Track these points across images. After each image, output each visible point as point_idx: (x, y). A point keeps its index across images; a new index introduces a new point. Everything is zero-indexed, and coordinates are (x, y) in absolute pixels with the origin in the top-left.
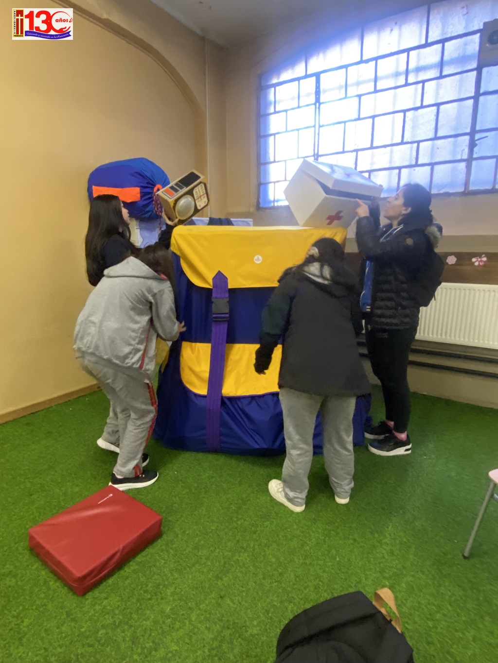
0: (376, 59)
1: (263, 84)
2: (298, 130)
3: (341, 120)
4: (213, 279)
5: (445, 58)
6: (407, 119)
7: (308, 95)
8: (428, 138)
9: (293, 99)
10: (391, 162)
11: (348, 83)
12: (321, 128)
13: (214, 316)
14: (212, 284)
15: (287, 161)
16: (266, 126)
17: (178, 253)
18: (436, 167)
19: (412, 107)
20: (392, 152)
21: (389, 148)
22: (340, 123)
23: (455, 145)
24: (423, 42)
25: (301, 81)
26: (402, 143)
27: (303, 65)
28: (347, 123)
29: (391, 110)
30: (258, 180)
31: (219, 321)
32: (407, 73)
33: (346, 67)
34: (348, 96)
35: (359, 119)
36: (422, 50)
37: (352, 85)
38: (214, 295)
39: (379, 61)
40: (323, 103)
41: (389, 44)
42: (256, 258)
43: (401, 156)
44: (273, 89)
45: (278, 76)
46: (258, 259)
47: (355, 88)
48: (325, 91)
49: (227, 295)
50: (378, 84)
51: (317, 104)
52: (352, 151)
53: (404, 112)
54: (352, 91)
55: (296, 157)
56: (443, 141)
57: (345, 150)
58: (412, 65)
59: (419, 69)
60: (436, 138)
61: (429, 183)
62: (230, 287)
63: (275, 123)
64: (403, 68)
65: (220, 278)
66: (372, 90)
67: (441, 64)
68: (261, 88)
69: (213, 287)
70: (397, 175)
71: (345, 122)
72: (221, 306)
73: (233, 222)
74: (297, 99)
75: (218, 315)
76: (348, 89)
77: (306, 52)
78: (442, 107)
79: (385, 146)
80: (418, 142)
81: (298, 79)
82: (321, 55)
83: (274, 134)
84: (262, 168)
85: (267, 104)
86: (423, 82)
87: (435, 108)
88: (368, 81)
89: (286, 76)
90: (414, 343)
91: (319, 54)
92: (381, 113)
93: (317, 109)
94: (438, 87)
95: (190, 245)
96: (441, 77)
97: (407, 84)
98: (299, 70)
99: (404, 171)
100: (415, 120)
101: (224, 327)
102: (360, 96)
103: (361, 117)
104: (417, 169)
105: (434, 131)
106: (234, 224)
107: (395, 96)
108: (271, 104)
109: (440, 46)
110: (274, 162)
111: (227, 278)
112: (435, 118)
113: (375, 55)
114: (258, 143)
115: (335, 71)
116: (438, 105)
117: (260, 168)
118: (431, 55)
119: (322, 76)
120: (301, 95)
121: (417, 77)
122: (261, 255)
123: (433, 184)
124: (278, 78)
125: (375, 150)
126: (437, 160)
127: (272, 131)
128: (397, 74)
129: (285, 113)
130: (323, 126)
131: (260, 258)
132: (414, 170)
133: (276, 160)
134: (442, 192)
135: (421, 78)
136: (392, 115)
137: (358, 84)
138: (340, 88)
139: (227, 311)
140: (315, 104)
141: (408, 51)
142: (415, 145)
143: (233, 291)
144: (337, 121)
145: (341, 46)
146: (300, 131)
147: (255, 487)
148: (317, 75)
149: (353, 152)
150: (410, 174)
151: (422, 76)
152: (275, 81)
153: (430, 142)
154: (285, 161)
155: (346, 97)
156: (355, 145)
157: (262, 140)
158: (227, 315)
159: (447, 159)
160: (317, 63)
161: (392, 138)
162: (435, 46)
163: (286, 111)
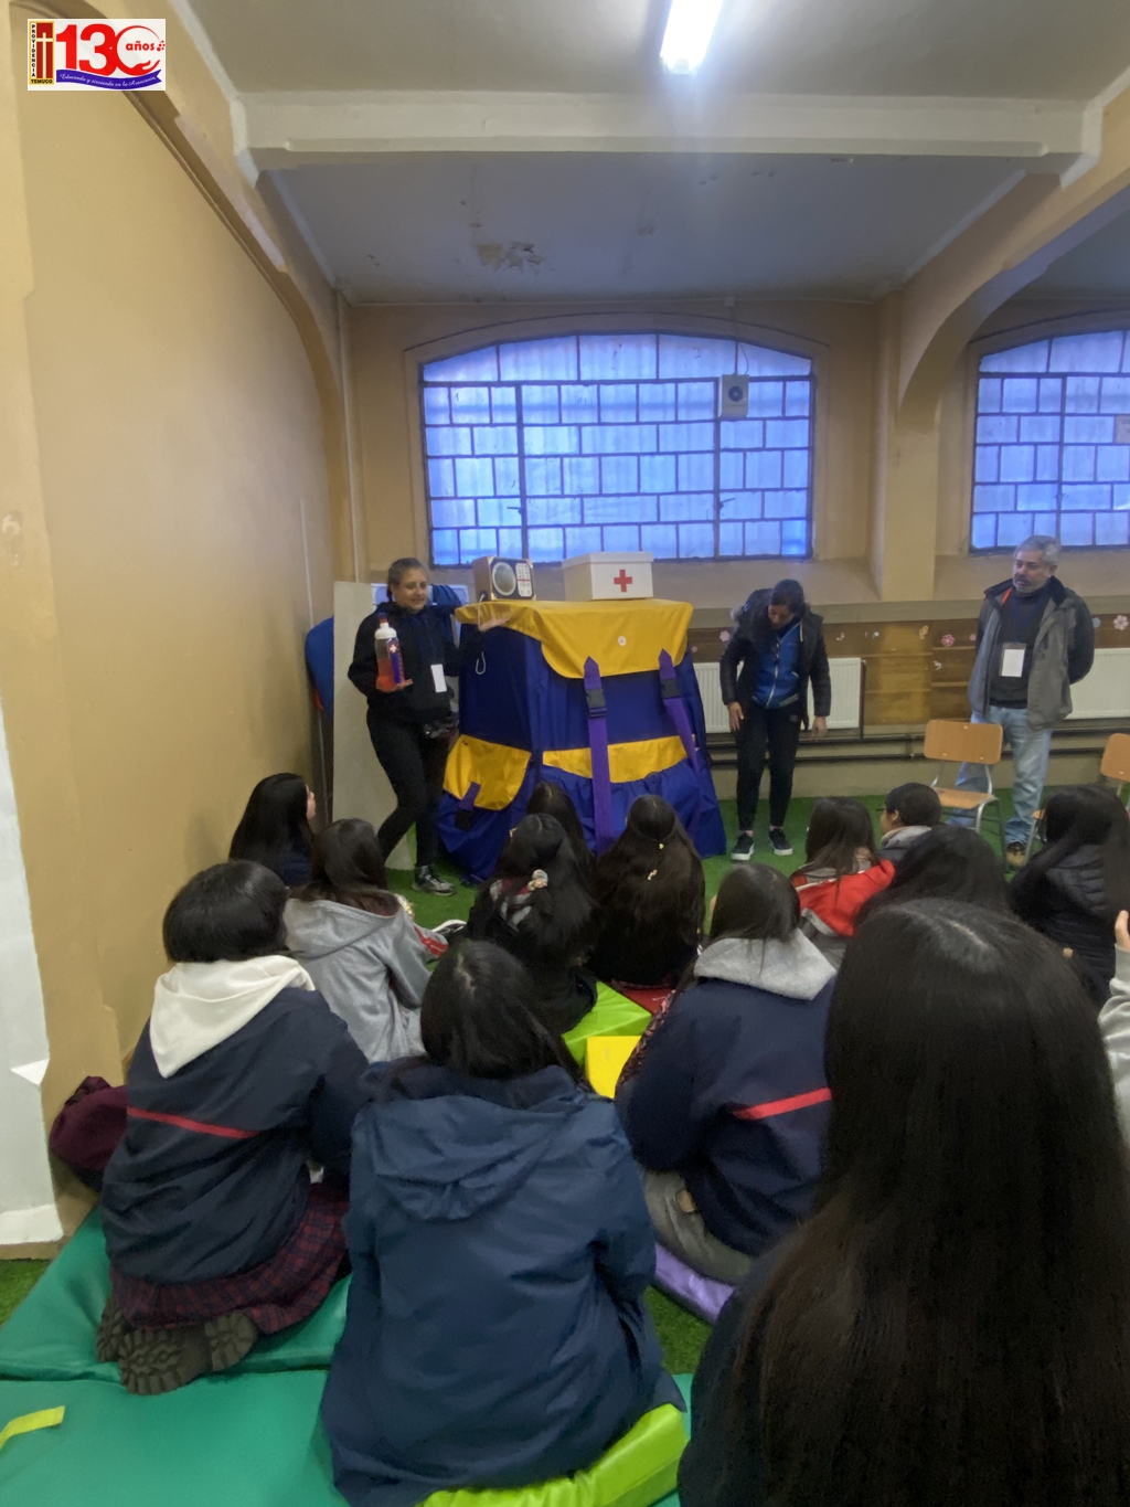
0: (598, 383)
1: (427, 378)
2: (492, 457)
3: (555, 453)
4: (584, 667)
5: (679, 401)
6: (641, 465)
7: (505, 410)
8: (669, 491)
10: (625, 516)
11: (563, 405)
13: (591, 711)
14: (583, 671)
15: (478, 500)
18: (682, 527)
19: (645, 451)
20: (626, 504)
21: (623, 499)
22: (554, 456)
23: (699, 503)
24: (654, 377)
25: (492, 388)
26: (639, 494)
27: (494, 365)
28: (564, 459)
29: (621, 451)
30: (428, 523)
31: (596, 717)
32: (638, 409)
33: (558, 383)
34: (562, 422)
35: (580, 455)
36: (654, 386)
37: (568, 409)
38: (587, 687)
39: (602, 387)
40: (525, 425)
41: (615, 369)
42: (620, 639)
44: (447, 389)
45: (452, 373)
46: (622, 641)
47: (572, 413)
48: (529, 409)
49: (600, 686)
50: (603, 415)
51: (520, 425)
52: (574, 497)
53: (637, 455)
54: (568, 417)
55: (493, 495)
56: (687, 496)
57: (565, 494)
58: (643, 400)
59: (653, 407)
60: (678, 492)
61: (675, 544)
62: (601, 675)
64: (632, 401)
65: (591, 665)
66: (596, 421)
67: (676, 408)
68: (425, 383)
69: (585, 677)
70: (637, 533)
71: (561, 457)
72: (596, 699)
74: (488, 413)
75: (596, 710)
78: (681, 457)
79: (618, 495)
80: (658, 495)
81: (487, 385)
82: (520, 359)
83: (453, 456)
84: (433, 504)
85: (437, 410)
86: (658, 424)
87: (673, 457)
88: (589, 408)
89: (461, 373)
90: (708, 739)
92: (609, 452)
93: (520, 432)
94: (675, 433)
95: (557, 627)
96: (678, 422)
97: (638, 423)
98: (487, 370)
99: (644, 528)
100: (652, 467)
101: (602, 725)
102: (579, 426)
103: (583, 453)
104: (660, 527)
105: (675, 484)
108: (443, 410)
109: (673, 386)
110: (456, 497)
111: (598, 665)
112: (675, 468)
113: (597, 378)
114: (425, 467)
115: (543, 386)
116: (677, 454)
117: (430, 504)
118: (664, 394)
119: (523, 387)
120: (493, 408)
121: (650, 417)
122: (624, 637)
123: (680, 547)
125: (604, 499)
126: (681, 519)
128: (626, 409)
129: (469, 428)
131: (624, 640)
132: (657, 528)
133: (460, 495)
134: (691, 556)
135: (654, 419)
136: (622, 458)
137: (576, 409)
139: (604, 703)
140: (516, 425)
141: (637, 382)
143: (606, 680)
144: (549, 453)
146: (495, 458)
148: (517, 385)
153: (672, 497)
154: (475, 499)
155: (561, 424)
156: (578, 488)
157: (430, 463)
158: (605, 709)
159: (692, 519)
160: (515, 368)
161: (626, 486)
162: (667, 385)
163: (473, 426)
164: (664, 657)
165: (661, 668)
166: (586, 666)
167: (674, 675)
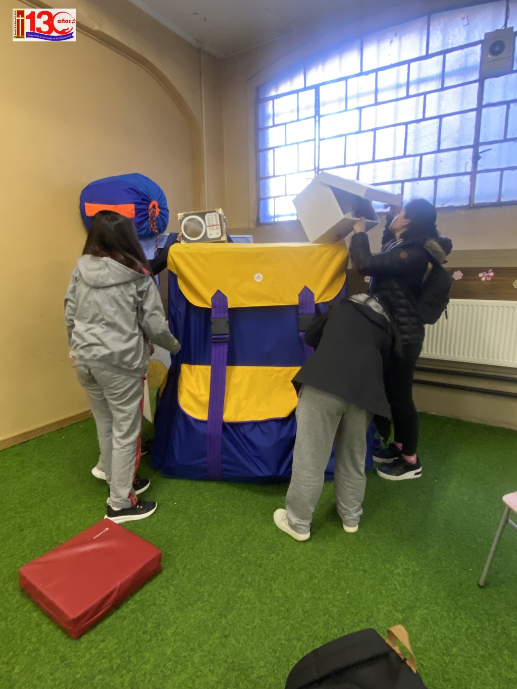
0: (376, 71)
1: (261, 97)
2: (298, 143)
3: (341, 133)
4: (212, 298)
5: (446, 70)
6: (408, 132)
7: (308, 108)
8: (431, 151)
9: (292, 111)
10: (393, 176)
11: (349, 95)
12: (321, 142)
13: (214, 337)
14: (210, 302)
15: (287, 176)
16: (265, 139)
17: (175, 272)
18: (441, 181)
19: (413, 119)
20: (394, 166)
21: (391, 162)
22: (341, 136)
23: (459, 158)
24: (424, 53)
25: (300, 93)
26: (405, 156)
27: (302, 77)
28: (348, 137)
29: (393, 123)
30: (257, 196)
31: (218, 342)
32: (408, 84)
33: (346, 79)
34: (348, 108)
35: (360, 132)
36: (423, 62)
37: (352, 97)
38: (213, 315)
39: (380, 73)
40: (323, 116)
41: (389, 55)
42: (256, 276)
43: (404, 169)
44: (271, 102)
45: (277, 88)
46: (259, 277)
47: (355, 100)
48: (324, 104)
49: (227, 315)
50: (379, 96)
51: (317, 117)
52: (353, 165)
53: (406, 124)
54: (352, 104)
55: (297, 171)
56: (446, 153)
57: (347, 164)
58: (413, 77)
59: (420, 81)
60: (439, 151)
61: (433, 197)
62: (230, 306)
63: (274, 137)
64: (404, 80)
65: (219, 298)
66: (373, 102)
67: (443, 76)
68: (259, 101)
69: (212, 307)
70: (400, 189)
71: (346, 135)
72: (220, 326)
73: (232, 239)
74: (296, 112)
75: (218, 336)
76: (348, 101)
77: (305, 65)
78: (445, 120)
79: (387, 160)
80: (421, 155)
81: (297, 92)
82: (320, 67)
83: (273, 148)
84: (261, 182)
85: (266, 117)
86: (425, 94)
87: (437, 120)
88: (369, 93)
89: (284, 88)
91: (318, 66)
92: (383, 126)
93: (317, 122)
94: (440, 99)
95: (188, 264)
96: (443, 89)
97: (408, 96)
98: (298, 82)
99: (407, 185)
100: (417, 133)
101: (224, 349)
102: (360, 109)
103: (362, 129)
104: (421, 182)
105: (437, 144)
106: (233, 240)
107: (396, 109)
108: (269, 117)
109: (441, 57)
110: (274, 176)
111: (227, 298)
112: (438, 130)
113: (375, 67)
114: (257, 156)
115: (335, 84)
116: (440, 117)
117: (259, 182)
118: (432, 67)
119: (321, 88)
120: (300, 108)
121: (418, 89)
122: (262, 274)
123: (437, 198)
124: (277, 91)
125: (377, 164)
126: (441, 173)
127: (270, 145)
128: (398, 86)
129: (284, 126)
130: (323, 139)
131: (261, 276)
132: (418, 184)
133: (276, 174)
134: (446, 205)
135: (421, 91)
136: (393, 128)
137: (359, 96)
138: (340, 100)
139: (227, 331)
140: (315, 117)
141: (408, 62)
142: (419, 157)
143: (233, 311)
144: (337, 134)
145: (341, 58)
146: (300, 144)
147: (259, 516)
148: (317, 87)
149: (355, 166)
150: (413, 189)
151: (424, 88)
152: (273, 93)
153: (433, 155)
154: (285, 175)
155: (346, 110)
156: (357, 158)
157: (261, 154)
158: (228, 336)
159: (451, 172)
160: (316, 75)
161: (394, 151)
162: (436, 58)
163: (285, 124)
164: (306, 294)
165: (299, 303)
166: (213, 298)
167: (313, 311)
